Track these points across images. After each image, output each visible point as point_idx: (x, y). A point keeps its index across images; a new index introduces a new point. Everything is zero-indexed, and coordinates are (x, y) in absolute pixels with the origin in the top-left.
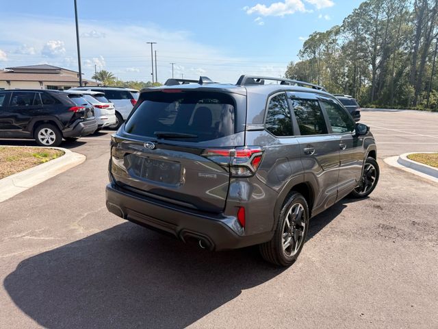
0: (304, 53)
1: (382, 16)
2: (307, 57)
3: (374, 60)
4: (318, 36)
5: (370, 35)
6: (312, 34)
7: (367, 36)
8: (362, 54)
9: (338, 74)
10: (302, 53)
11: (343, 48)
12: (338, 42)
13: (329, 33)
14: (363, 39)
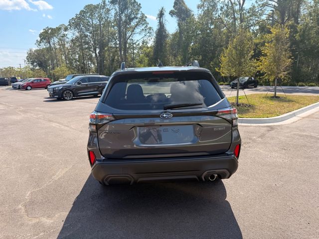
0: (40, 42)
1: (96, 22)
2: (43, 46)
3: (95, 50)
4: (50, 31)
5: (90, 33)
6: (45, 28)
7: (88, 34)
8: (87, 46)
9: (72, 60)
10: (39, 43)
11: (72, 41)
12: (68, 36)
13: (59, 29)
14: (86, 36)
